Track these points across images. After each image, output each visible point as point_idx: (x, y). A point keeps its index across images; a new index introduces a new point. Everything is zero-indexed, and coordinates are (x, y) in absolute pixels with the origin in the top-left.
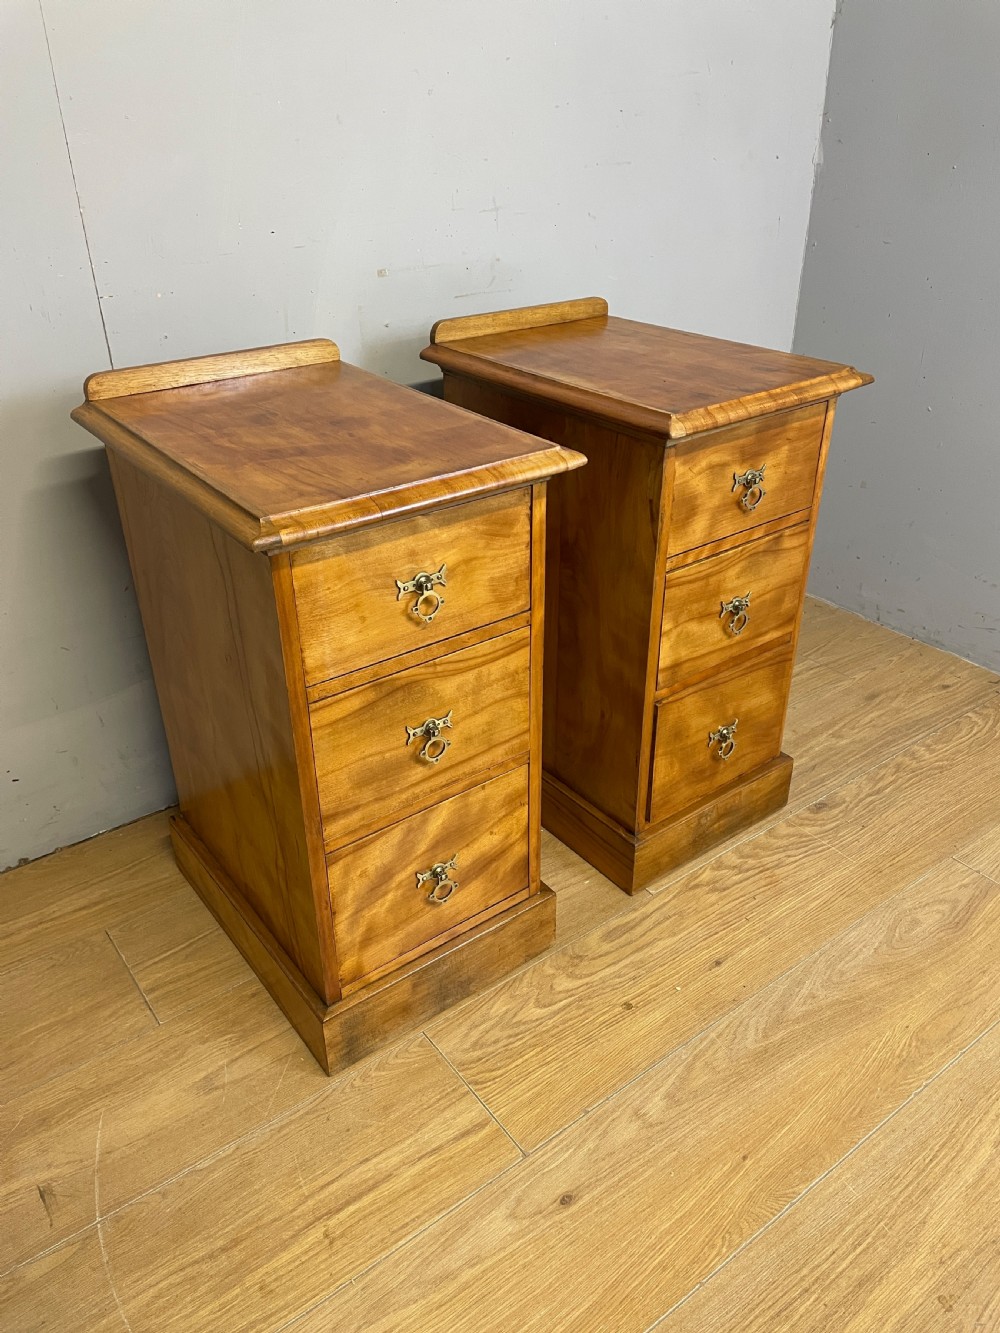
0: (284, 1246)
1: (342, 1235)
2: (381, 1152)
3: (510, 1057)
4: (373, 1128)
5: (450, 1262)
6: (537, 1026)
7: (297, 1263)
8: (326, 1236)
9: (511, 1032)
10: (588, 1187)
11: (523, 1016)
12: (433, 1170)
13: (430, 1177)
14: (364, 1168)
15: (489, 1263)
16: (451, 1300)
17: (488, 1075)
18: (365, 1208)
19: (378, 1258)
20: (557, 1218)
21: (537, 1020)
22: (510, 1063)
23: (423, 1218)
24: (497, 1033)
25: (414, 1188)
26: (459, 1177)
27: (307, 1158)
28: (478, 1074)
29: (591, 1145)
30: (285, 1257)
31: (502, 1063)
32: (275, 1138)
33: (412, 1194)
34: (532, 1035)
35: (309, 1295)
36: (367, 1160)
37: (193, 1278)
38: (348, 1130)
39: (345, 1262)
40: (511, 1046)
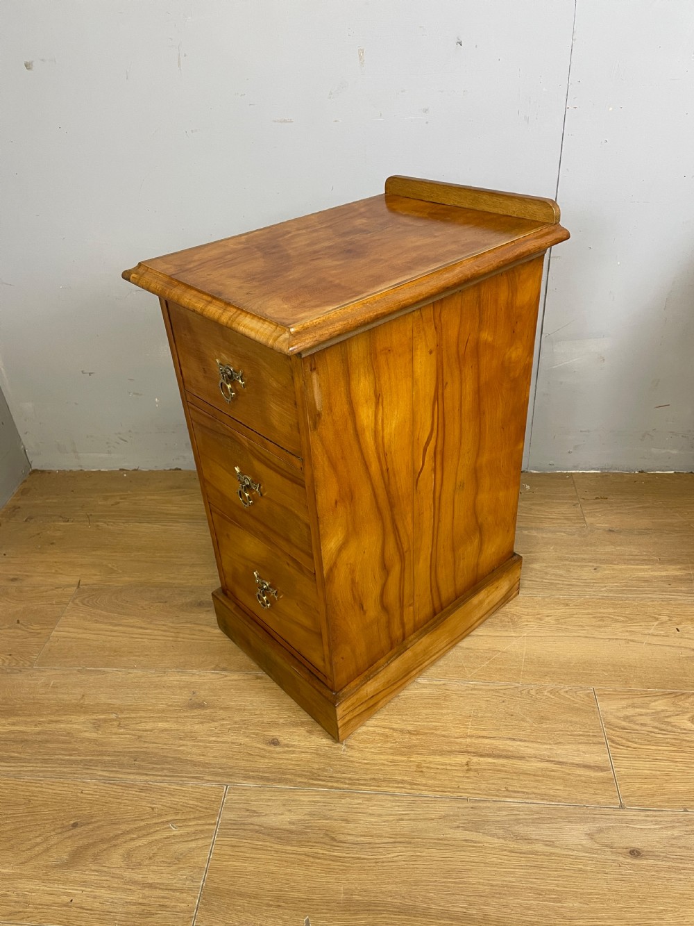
0: (442, 753)
1: (476, 770)
2: (525, 741)
3: (648, 741)
4: (528, 724)
5: (533, 832)
6: (683, 733)
7: (444, 767)
8: (467, 764)
9: (659, 726)
10: (657, 856)
11: (675, 721)
12: (553, 773)
13: (549, 776)
14: (511, 743)
15: (558, 851)
16: (521, 853)
17: (624, 741)
18: (498, 765)
19: (490, 798)
20: (621, 859)
21: (685, 729)
22: (646, 745)
23: (530, 796)
24: (647, 720)
25: (534, 775)
26: (568, 789)
27: (479, 715)
28: (618, 736)
29: (676, 832)
30: (439, 759)
31: (640, 741)
32: (467, 692)
33: (532, 778)
34: (675, 737)
35: (440, 789)
36: (514, 739)
37: (387, 736)
38: (512, 715)
39: (471, 786)
40: (653, 734)
